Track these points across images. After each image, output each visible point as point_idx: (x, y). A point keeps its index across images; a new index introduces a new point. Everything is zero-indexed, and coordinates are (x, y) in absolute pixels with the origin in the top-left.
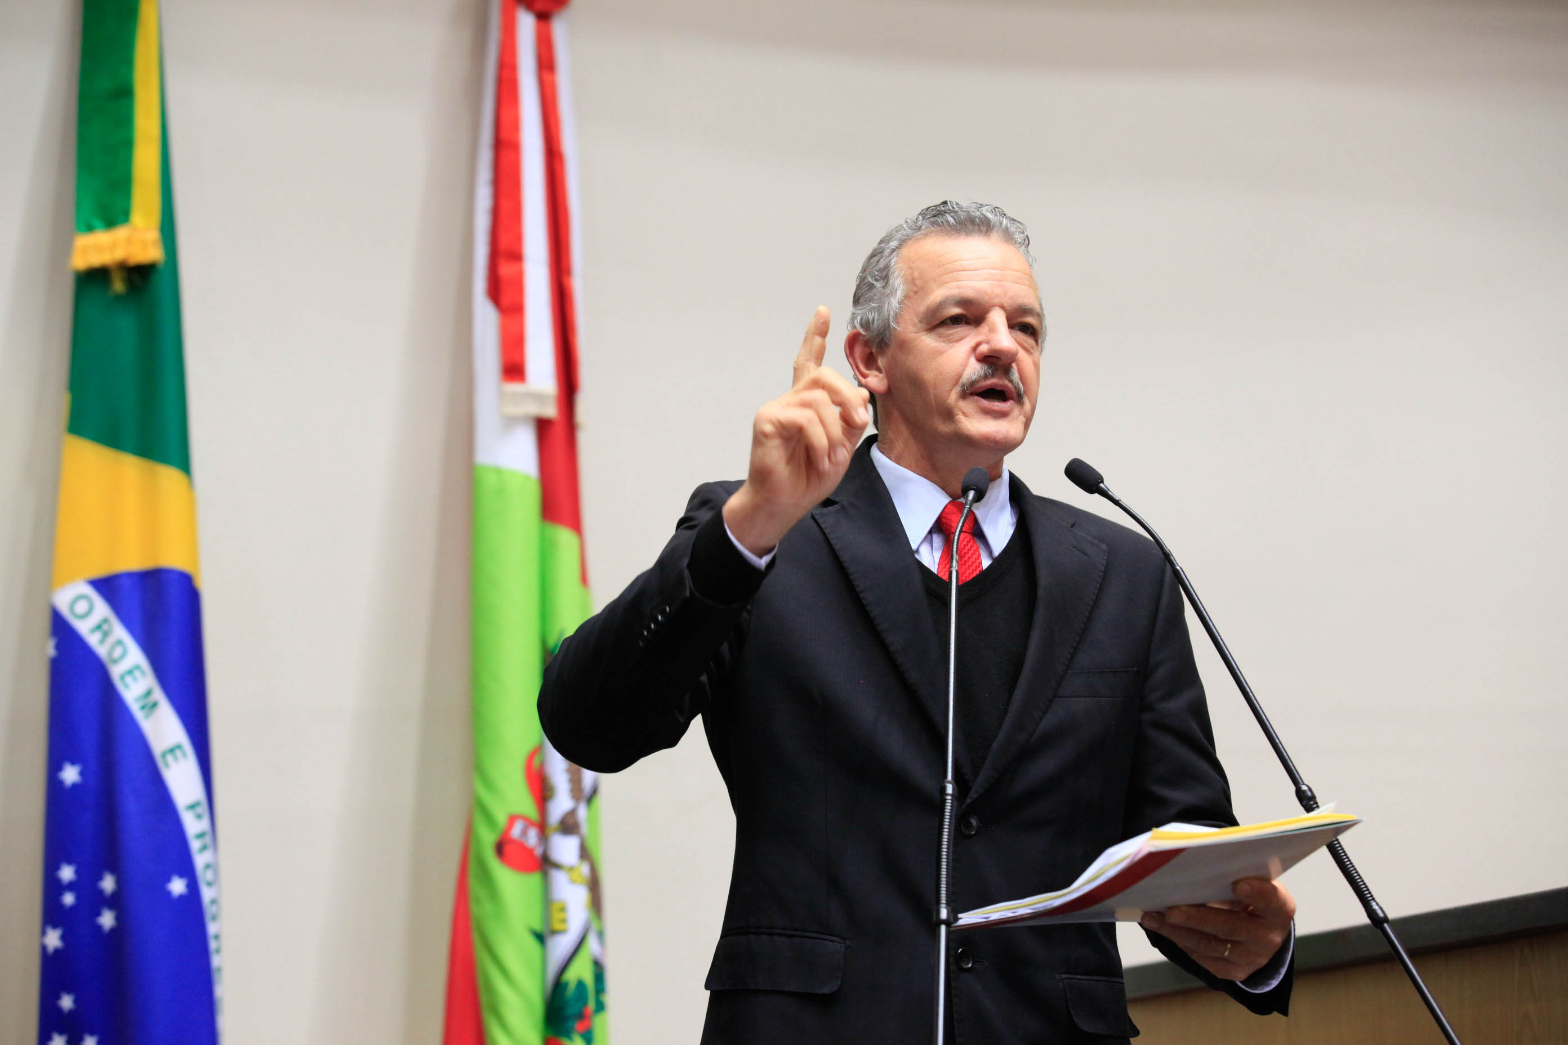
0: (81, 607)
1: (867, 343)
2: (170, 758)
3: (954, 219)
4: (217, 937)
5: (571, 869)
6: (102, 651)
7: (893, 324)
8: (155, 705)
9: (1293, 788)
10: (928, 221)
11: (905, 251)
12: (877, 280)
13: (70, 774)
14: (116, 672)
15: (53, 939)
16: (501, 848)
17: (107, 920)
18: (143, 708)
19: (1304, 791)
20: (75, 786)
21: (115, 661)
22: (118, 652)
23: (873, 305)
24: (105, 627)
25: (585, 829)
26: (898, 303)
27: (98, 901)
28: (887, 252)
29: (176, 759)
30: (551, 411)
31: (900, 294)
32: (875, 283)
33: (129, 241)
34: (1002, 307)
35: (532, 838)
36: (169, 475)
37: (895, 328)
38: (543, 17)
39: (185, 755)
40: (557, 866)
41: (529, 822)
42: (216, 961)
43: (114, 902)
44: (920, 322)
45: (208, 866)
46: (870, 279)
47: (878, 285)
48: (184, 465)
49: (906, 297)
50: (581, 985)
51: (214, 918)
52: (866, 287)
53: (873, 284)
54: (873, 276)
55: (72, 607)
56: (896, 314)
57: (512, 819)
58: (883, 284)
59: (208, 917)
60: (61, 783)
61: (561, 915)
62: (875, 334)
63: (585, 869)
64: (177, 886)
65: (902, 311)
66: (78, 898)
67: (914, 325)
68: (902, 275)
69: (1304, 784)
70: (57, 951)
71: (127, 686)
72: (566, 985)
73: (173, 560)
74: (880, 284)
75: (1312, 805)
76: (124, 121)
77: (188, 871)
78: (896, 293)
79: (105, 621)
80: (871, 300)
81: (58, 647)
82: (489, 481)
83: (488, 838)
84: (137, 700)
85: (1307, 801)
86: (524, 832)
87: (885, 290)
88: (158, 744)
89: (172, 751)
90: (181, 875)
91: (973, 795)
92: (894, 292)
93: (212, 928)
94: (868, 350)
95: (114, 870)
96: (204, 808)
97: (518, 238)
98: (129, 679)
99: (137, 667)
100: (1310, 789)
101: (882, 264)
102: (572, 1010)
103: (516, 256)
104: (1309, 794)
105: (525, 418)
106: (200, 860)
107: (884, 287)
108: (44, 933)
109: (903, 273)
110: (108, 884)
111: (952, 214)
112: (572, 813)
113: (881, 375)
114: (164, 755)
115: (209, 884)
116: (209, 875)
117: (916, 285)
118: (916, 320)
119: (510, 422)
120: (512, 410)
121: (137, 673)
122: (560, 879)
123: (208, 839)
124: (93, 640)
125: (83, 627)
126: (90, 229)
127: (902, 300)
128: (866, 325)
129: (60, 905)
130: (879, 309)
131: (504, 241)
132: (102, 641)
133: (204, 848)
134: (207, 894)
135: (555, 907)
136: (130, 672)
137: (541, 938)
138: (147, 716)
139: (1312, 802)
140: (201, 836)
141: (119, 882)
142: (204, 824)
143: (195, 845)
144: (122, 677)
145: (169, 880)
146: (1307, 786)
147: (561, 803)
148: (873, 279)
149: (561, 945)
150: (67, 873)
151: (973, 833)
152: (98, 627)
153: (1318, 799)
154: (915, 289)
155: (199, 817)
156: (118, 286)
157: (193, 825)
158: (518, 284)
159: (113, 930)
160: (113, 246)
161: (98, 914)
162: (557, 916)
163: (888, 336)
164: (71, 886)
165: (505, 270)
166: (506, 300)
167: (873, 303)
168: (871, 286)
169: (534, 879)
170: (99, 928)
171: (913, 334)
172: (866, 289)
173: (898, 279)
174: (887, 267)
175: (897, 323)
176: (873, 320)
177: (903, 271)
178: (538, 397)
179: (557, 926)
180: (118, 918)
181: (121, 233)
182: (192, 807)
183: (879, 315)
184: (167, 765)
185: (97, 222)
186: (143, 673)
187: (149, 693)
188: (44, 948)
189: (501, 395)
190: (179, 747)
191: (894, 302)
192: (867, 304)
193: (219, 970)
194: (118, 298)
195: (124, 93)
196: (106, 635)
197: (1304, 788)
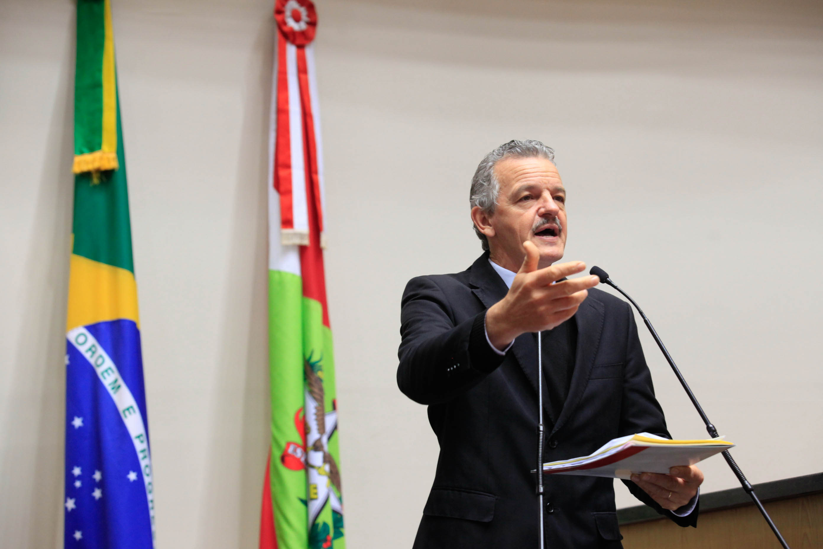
0: (81, 339)
1: (482, 213)
2: (127, 413)
3: (520, 150)
4: (152, 501)
5: (319, 468)
6: (92, 361)
7: (495, 202)
8: (119, 387)
9: (705, 426)
10: (506, 151)
11: (497, 167)
12: (485, 182)
13: (78, 422)
14: (99, 371)
15: (71, 504)
16: (284, 459)
17: (97, 494)
18: (113, 388)
19: (711, 428)
20: (80, 428)
21: (98, 366)
22: (100, 361)
23: (484, 194)
24: (93, 349)
25: (326, 448)
26: (498, 192)
27: (91, 485)
28: (488, 168)
29: (130, 413)
30: (306, 242)
31: (497, 187)
32: (484, 183)
33: (101, 158)
34: (548, 189)
35: (299, 453)
36: (123, 273)
37: (497, 205)
38: (301, 47)
39: (134, 411)
40: (313, 467)
41: (298, 446)
42: (152, 513)
43: (101, 485)
44: (510, 200)
45: (147, 466)
46: (481, 182)
47: (485, 184)
48: (131, 268)
49: (500, 188)
50: (325, 525)
51: (150, 492)
52: (479, 185)
53: (483, 184)
54: (482, 180)
55: (77, 339)
56: (497, 198)
57: (289, 444)
58: (488, 184)
59: (147, 491)
60: (73, 426)
61: (315, 491)
62: (487, 208)
63: (327, 467)
64: (132, 476)
65: (499, 196)
66: (82, 483)
67: (507, 202)
68: (497, 179)
69: (710, 424)
70: (73, 510)
71: (105, 378)
72: (318, 525)
73: (127, 315)
74: (486, 183)
75: (715, 434)
76: (98, 100)
77: (137, 468)
78: (495, 188)
79: (94, 346)
80: (483, 191)
81: (70, 359)
82: (276, 277)
83: (277, 454)
84: (110, 384)
85: (713, 432)
86: (295, 450)
87: (490, 187)
88: (121, 407)
89: (128, 409)
90: (134, 471)
91: (556, 429)
92: (494, 187)
93: (150, 497)
94: (483, 216)
95: (100, 469)
96: (144, 438)
97: (289, 157)
98: (106, 375)
99: (110, 368)
100: (714, 427)
101: (486, 174)
102: (322, 537)
103: (288, 166)
104: (713, 429)
105: (293, 246)
106: (143, 463)
107: (488, 185)
108: (66, 501)
109: (497, 177)
110: (97, 476)
111: (519, 147)
112: (319, 440)
113: (491, 228)
114: (124, 411)
115: (148, 475)
116: (147, 471)
117: (505, 183)
118: (507, 200)
119: (287, 248)
120: (286, 242)
121: (110, 372)
122: (313, 473)
123: (147, 453)
124: (88, 356)
125: (82, 349)
126: (82, 153)
127: (499, 191)
128: (482, 204)
129: (74, 487)
130: (488, 196)
131: (282, 159)
132: (92, 356)
133: (145, 457)
134: (147, 480)
135: (311, 487)
136: (106, 371)
137: (305, 503)
138: (115, 393)
139: (715, 433)
140: (143, 451)
141: (103, 475)
142: (144, 446)
143: (140, 456)
144: (102, 374)
145: (128, 473)
146: (712, 425)
147: (314, 436)
148: (483, 181)
149: (315, 506)
150: (77, 471)
151: (555, 447)
152: (90, 349)
153: (718, 431)
154: (505, 185)
155: (142, 442)
156: (96, 181)
157: (139, 446)
158: (289, 180)
159: (100, 499)
160: (94, 161)
161: (93, 491)
162: (312, 491)
163: (493, 209)
164: (79, 478)
165: (282, 173)
166: (282, 188)
167: (484, 193)
168: (482, 185)
169: (301, 473)
170: (94, 498)
171: (506, 207)
172: (479, 186)
173: (496, 181)
174: (489, 175)
175: (498, 202)
176: (485, 202)
177: (498, 177)
178: (301, 236)
179: (313, 496)
180: (103, 493)
181: (97, 155)
182: (138, 437)
183: (488, 199)
184: (126, 416)
185: (85, 150)
186: (113, 372)
187: (116, 381)
188: (66, 509)
189: (281, 234)
190: (132, 407)
191: (495, 192)
192: (480, 194)
193: (153, 517)
194: (95, 186)
195: (98, 85)
196: (94, 353)
197: (711, 426)
